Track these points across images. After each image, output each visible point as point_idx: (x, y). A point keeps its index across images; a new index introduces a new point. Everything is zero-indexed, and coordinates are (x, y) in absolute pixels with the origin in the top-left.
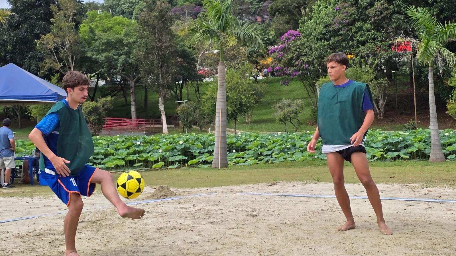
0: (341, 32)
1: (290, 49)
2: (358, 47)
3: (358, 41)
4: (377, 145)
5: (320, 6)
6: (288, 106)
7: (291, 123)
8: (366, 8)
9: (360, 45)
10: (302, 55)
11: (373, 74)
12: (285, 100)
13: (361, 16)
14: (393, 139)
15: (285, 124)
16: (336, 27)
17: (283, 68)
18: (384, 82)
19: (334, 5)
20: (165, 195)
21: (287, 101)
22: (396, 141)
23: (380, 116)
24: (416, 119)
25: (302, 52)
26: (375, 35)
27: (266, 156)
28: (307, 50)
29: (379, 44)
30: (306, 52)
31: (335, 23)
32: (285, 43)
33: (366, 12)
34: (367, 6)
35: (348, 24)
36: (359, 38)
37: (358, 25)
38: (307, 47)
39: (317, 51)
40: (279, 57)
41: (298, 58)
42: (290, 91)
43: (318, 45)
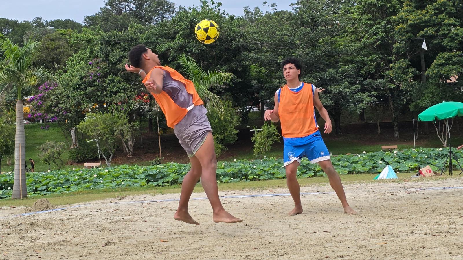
0: (96, 83)
1: (49, 97)
2: (111, 96)
3: (111, 91)
4: (140, 177)
5: (72, 61)
6: (52, 147)
7: (55, 162)
8: (115, 64)
9: (113, 94)
10: (60, 103)
11: (126, 118)
12: (49, 142)
13: (111, 70)
14: (152, 171)
15: (49, 163)
16: (91, 79)
17: (43, 114)
18: (135, 126)
19: (86, 60)
20: (47, 208)
21: (51, 143)
22: (155, 173)
23: (130, 155)
24: (161, 156)
25: (60, 100)
26: (125, 87)
27: (41, 191)
28: (64, 99)
29: (129, 94)
30: (64, 100)
31: (89, 76)
32: (43, 92)
33: (116, 67)
34: (117, 62)
35: (101, 77)
36: (112, 89)
37: (110, 77)
38: (65, 96)
39: (74, 99)
40: (39, 105)
41: (56, 105)
42: (44, 136)
43: (75, 94)
